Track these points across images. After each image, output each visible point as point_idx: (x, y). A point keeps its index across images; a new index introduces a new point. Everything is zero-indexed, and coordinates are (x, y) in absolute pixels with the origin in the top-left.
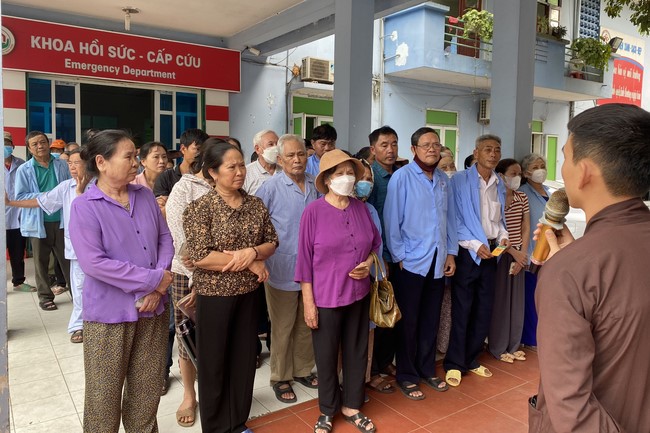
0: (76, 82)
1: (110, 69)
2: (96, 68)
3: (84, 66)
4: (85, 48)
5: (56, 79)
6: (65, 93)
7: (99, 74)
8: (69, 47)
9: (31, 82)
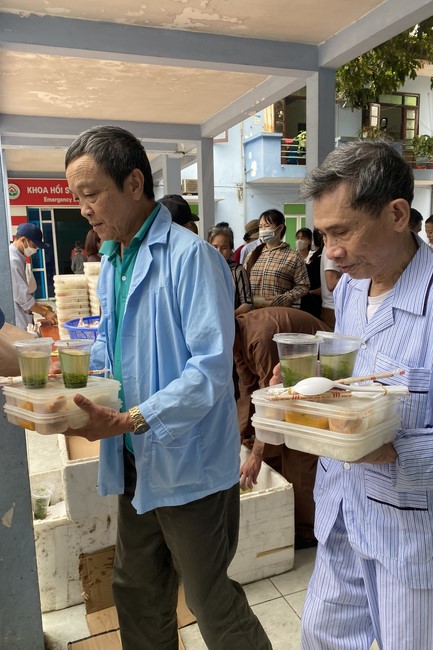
0: (51, 208)
1: (66, 200)
2: (60, 200)
3: (53, 200)
4: (53, 190)
5: (41, 208)
6: (46, 215)
7: (61, 203)
8: (46, 190)
9: (30, 211)
